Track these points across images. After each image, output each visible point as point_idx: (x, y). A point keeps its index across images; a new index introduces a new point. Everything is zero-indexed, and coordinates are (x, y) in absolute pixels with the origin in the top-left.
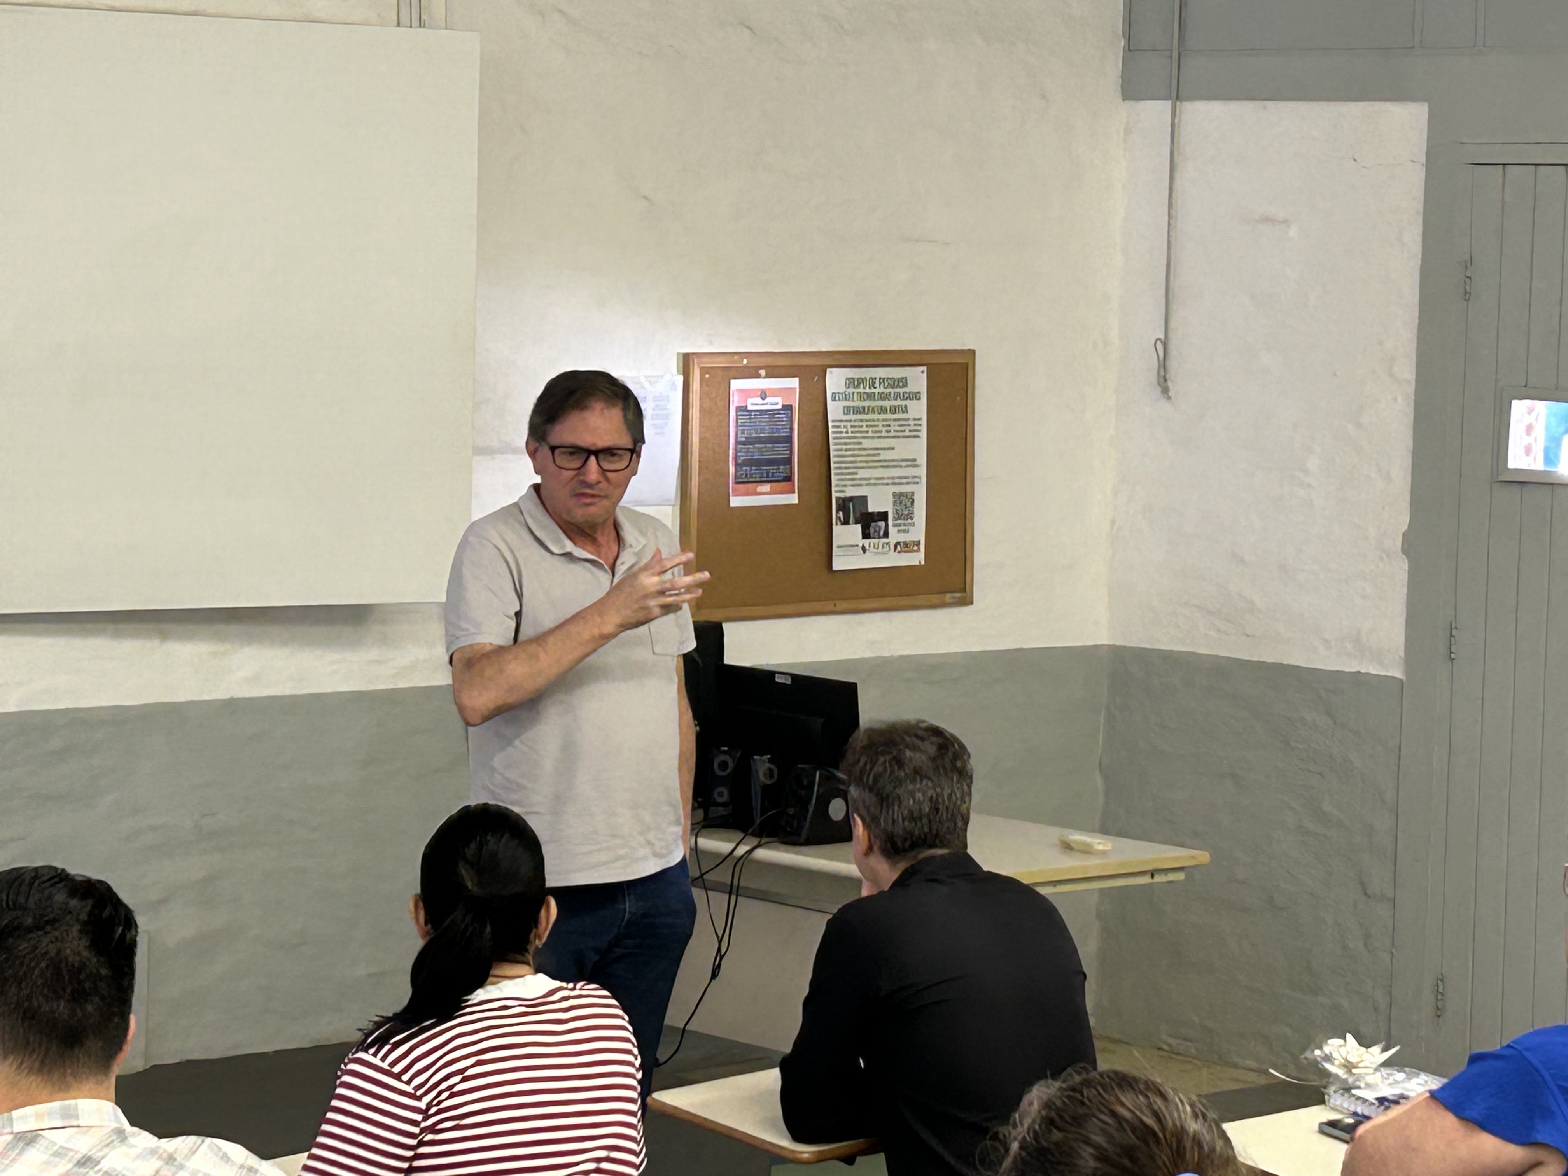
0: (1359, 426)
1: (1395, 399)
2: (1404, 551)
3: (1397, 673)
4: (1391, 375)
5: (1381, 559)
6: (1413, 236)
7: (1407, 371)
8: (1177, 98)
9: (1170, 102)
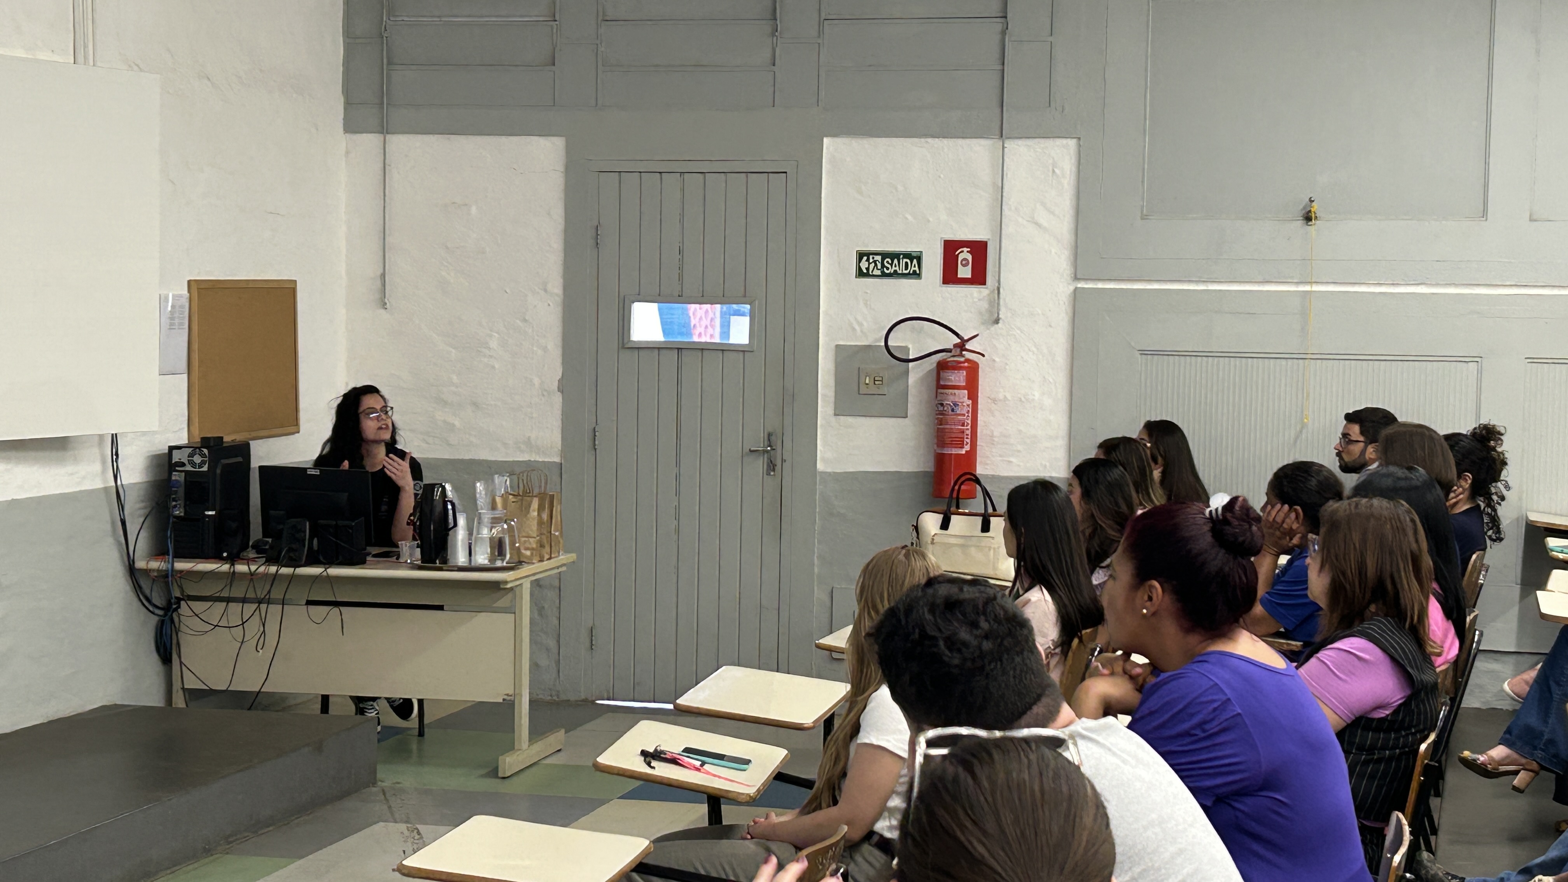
0: (525, 320)
1: (549, 305)
2: (561, 389)
3: (557, 459)
4: (545, 291)
5: (543, 395)
6: (558, 213)
7: (556, 286)
8: (388, 133)
9: (382, 136)
